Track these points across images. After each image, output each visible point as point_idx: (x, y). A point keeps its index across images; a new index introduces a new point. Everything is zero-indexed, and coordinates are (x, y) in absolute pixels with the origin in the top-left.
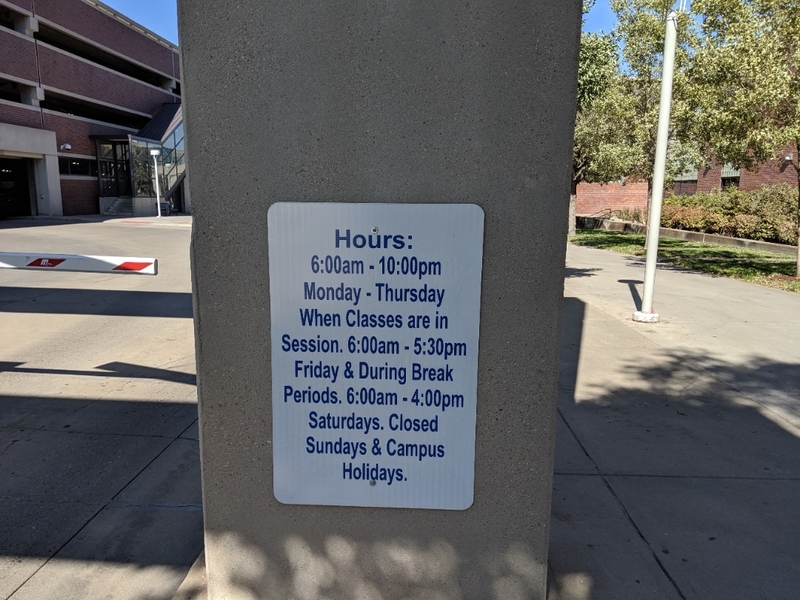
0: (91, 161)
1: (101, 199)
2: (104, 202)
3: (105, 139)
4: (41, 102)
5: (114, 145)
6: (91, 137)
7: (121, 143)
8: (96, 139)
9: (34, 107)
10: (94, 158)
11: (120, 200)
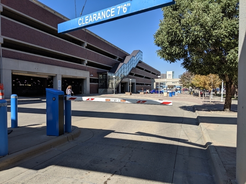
0: (97, 79)
1: (99, 89)
2: (100, 90)
3: (101, 73)
4: (86, 64)
5: (103, 74)
6: (97, 73)
7: (105, 74)
8: (99, 73)
9: (85, 65)
10: (98, 78)
11: (104, 89)
